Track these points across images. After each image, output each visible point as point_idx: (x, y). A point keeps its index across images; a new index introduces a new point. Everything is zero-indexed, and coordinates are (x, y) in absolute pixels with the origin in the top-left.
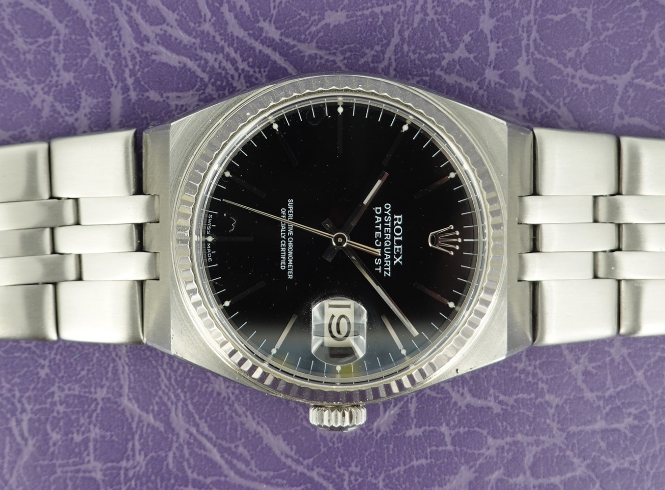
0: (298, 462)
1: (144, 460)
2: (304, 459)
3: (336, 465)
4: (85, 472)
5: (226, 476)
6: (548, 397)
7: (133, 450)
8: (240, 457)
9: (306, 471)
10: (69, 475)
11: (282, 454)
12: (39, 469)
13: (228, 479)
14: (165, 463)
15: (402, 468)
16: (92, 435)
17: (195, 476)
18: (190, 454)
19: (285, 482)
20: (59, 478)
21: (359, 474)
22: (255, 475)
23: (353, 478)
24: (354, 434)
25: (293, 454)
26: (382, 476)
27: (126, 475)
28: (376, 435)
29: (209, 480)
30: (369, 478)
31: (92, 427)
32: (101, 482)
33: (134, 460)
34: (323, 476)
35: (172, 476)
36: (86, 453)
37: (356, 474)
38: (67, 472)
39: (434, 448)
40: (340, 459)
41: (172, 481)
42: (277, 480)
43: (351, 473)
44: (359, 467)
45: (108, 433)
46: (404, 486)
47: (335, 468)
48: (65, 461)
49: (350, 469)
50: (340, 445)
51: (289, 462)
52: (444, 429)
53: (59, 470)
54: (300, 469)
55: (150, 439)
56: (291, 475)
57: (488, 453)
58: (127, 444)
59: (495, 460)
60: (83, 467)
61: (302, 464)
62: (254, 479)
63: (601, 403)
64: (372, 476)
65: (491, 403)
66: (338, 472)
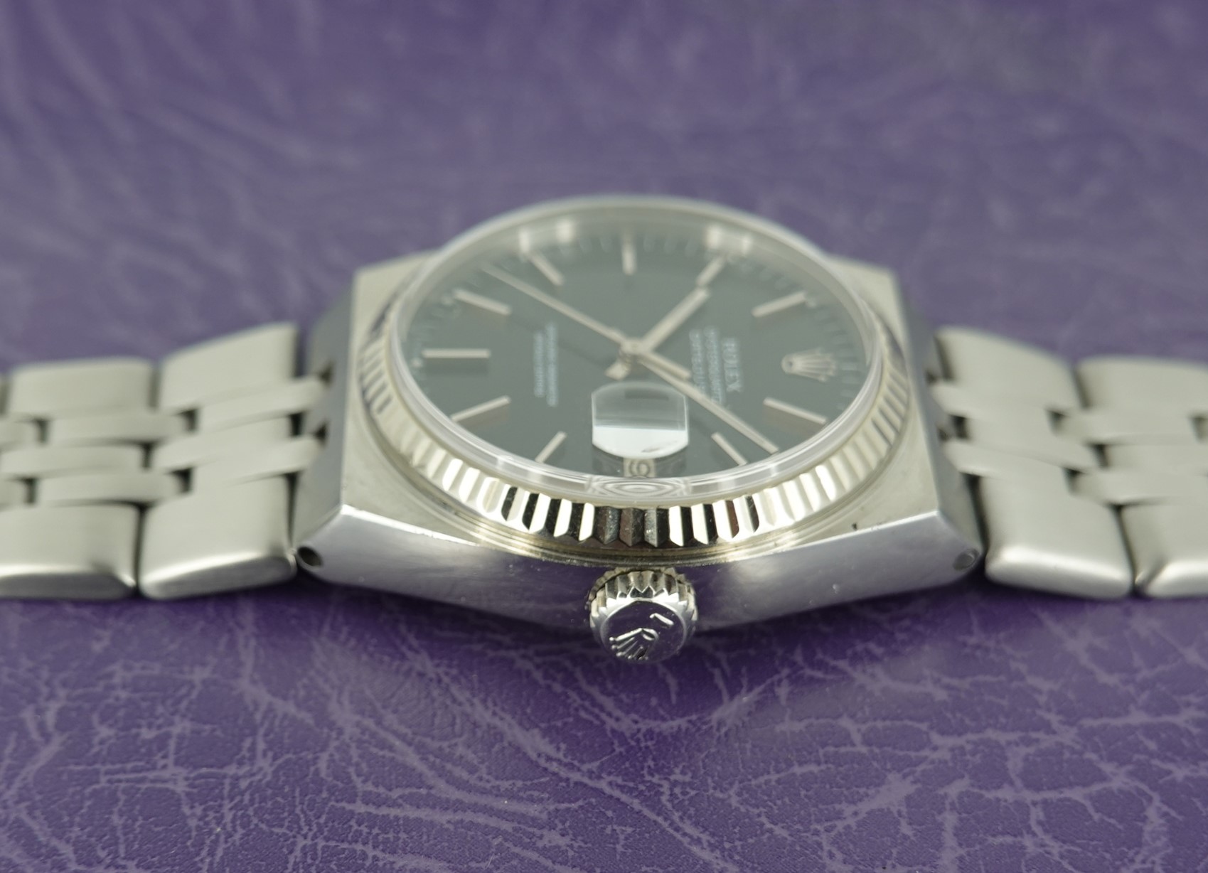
0: (570, 766)
1: (271, 765)
2: (582, 762)
3: (645, 772)
4: (153, 781)
5: (430, 788)
6: (1032, 681)
7: (252, 749)
8: (460, 761)
9: (586, 780)
10: (123, 785)
11: (539, 755)
12: (65, 777)
13: (433, 792)
14: (312, 769)
15: (774, 777)
16: (176, 730)
17: (370, 787)
18: (361, 756)
19: (546, 795)
20: (103, 789)
21: (691, 785)
22: (488, 786)
23: (677, 790)
24: (675, 729)
25: (560, 755)
26: (736, 786)
27: (234, 786)
28: (718, 730)
29: (395, 794)
30: (711, 791)
31: (177, 718)
32: (183, 796)
33: (252, 765)
34: (621, 787)
35: (325, 788)
36: (160, 755)
37: (684, 784)
38: (120, 781)
39: (831, 749)
40: (651, 763)
41: (325, 795)
42: (529, 793)
43: (674, 784)
44: (690, 774)
45: (208, 727)
46: (779, 802)
47: (643, 776)
48: (118, 766)
49: (672, 778)
50: (649, 743)
51: (554, 767)
52: (845, 723)
53: (103, 780)
54: (575, 777)
55: (286, 734)
56: (557, 785)
57: (935, 756)
58: (242, 740)
59: (951, 764)
60: (151, 775)
61: (579, 770)
62: (484, 792)
63: (1131, 689)
64: (715, 788)
65: (929, 687)
66: (650, 781)
